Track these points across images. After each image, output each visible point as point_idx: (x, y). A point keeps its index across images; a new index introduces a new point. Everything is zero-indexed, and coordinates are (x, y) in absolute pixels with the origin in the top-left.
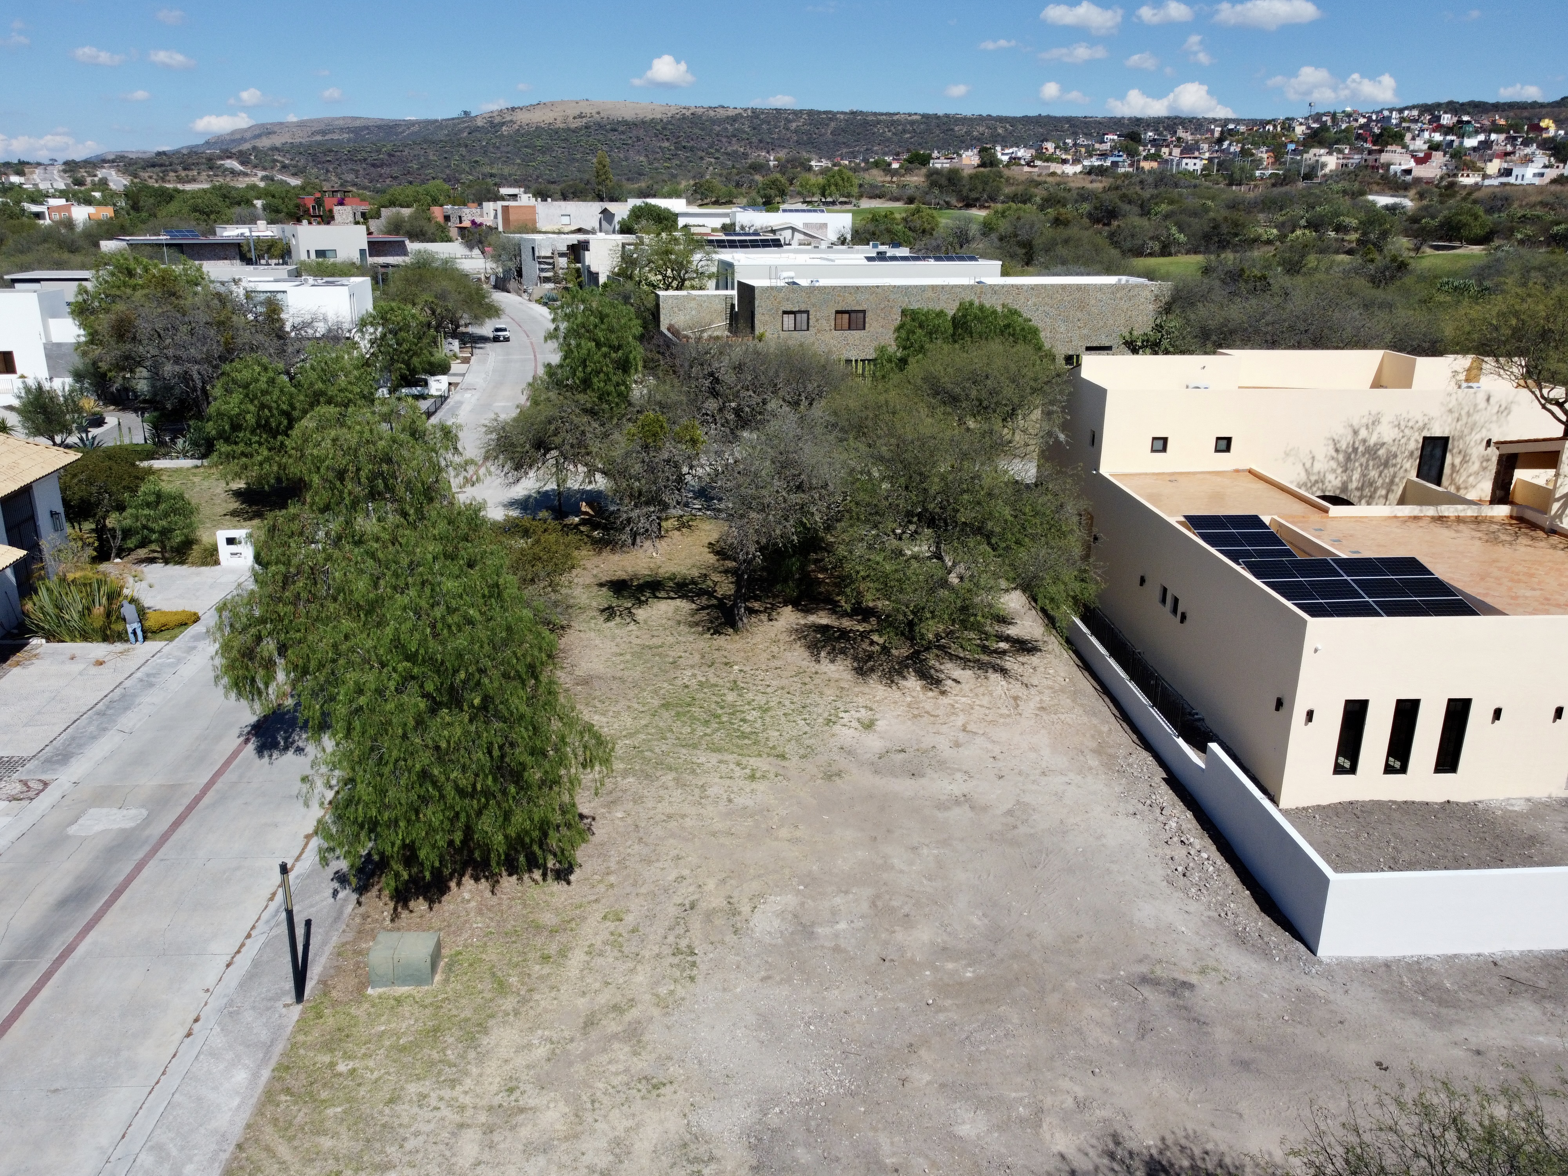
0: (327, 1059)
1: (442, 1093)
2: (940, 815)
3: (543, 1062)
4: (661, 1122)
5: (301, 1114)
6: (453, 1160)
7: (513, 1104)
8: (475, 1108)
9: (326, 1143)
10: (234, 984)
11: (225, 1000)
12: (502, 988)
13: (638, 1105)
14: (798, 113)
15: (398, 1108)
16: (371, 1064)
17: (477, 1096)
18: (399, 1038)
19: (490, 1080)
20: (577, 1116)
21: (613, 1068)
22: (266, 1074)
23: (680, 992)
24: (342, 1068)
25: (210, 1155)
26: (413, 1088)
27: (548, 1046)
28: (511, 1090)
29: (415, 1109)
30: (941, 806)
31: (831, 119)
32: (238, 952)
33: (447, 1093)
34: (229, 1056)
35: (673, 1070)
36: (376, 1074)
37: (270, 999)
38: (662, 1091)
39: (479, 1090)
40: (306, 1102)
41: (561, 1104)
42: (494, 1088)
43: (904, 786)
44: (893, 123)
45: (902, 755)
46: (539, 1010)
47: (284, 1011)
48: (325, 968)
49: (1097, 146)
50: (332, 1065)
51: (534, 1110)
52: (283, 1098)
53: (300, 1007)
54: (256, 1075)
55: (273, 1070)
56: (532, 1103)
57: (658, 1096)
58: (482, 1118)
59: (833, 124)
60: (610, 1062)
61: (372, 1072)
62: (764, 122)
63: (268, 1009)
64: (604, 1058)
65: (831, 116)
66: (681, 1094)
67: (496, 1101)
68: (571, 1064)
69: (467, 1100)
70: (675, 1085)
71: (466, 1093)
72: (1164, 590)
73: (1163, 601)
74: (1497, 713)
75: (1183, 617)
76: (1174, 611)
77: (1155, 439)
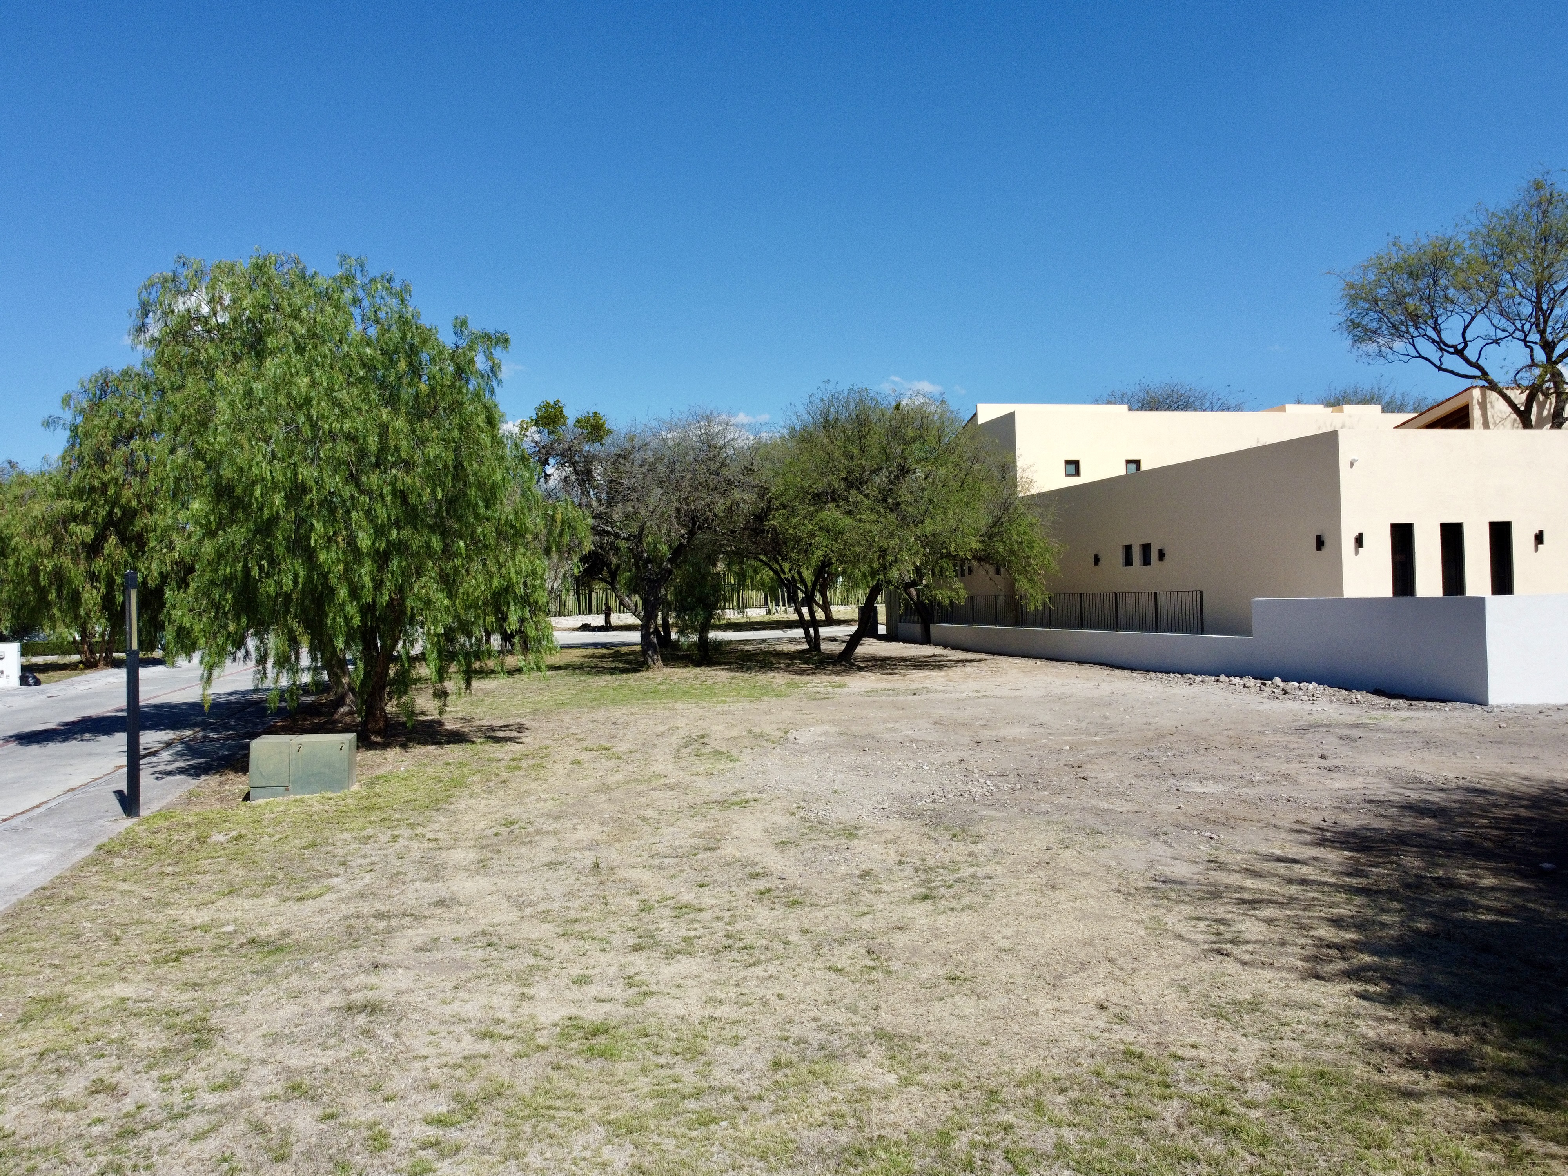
0: (192, 834)
1: (397, 833)
4: (761, 819)
6: (439, 862)
7: (517, 831)
8: (455, 840)
12: (459, 784)
13: (717, 815)
15: (327, 848)
16: (268, 830)
17: (456, 833)
18: (309, 815)
19: (471, 823)
20: (625, 830)
21: (660, 803)
23: (723, 767)
24: (217, 838)
26: (345, 836)
27: (551, 802)
28: (510, 824)
29: (355, 846)
33: (405, 832)
35: (751, 795)
36: (278, 836)
38: (746, 805)
39: (455, 829)
41: (595, 826)
42: (481, 827)
43: (909, 698)
45: (890, 691)
47: (108, 823)
50: (200, 838)
51: (554, 832)
53: (134, 820)
56: (547, 827)
57: (743, 807)
58: (472, 843)
61: (271, 836)
66: (776, 804)
67: (491, 831)
69: (441, 836)
70: (763, 801)
71: (437, 831)
72: (1128, 549)
73: (1129, 562)
74: (1539, 538)
75: (1162, 555)
76: (1146, 561)
77: (1068, 462)
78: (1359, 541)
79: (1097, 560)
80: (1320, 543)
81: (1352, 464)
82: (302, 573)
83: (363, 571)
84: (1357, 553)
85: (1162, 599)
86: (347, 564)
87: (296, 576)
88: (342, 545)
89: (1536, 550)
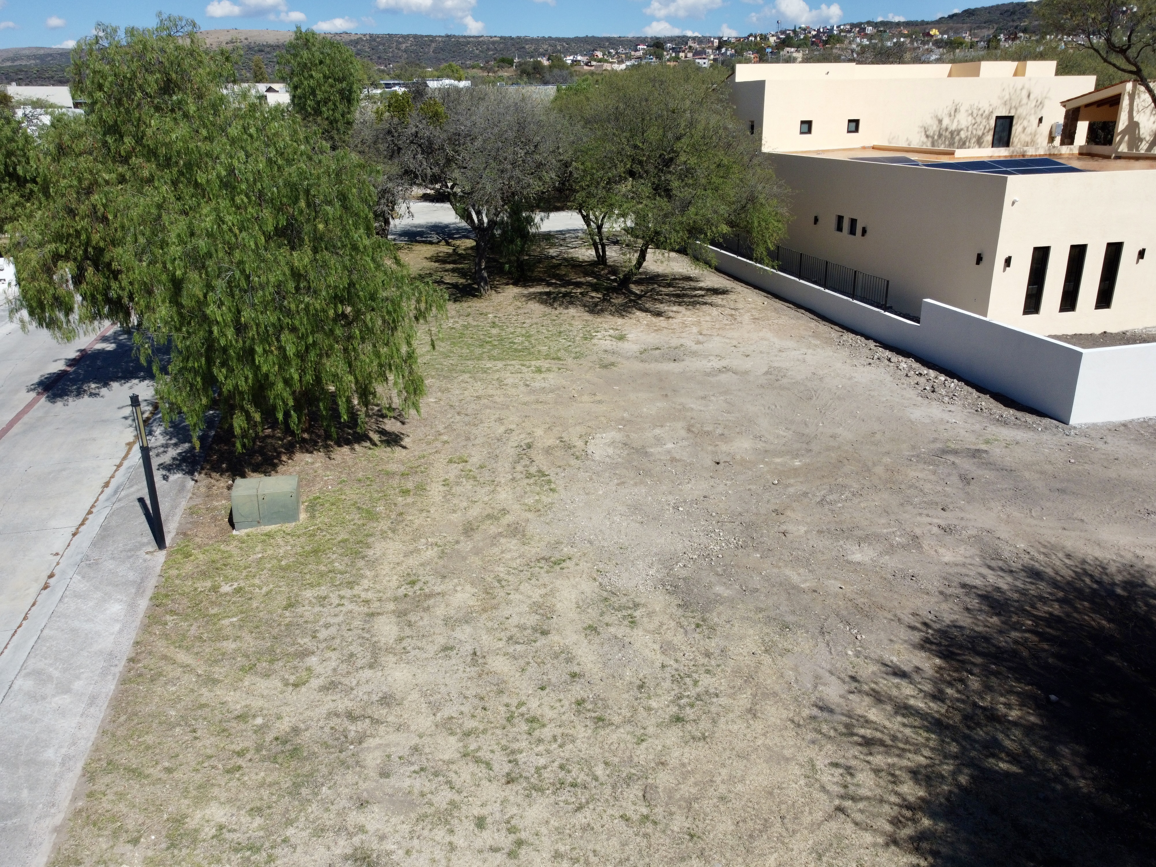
0: (208, 584)
1: (342, 593)
2: (712, 379)
3: (436, 560)
4: (574, 586)
5: (194, 628)
6: (375, 639)
7: (418, 592)
8: (380, 600)
9: (230, 646)
10: (87, 544)
11: (80, 557)
12: (371, 516)
13: (545, 578)
14: (406, 37)
15: (300, 610)
16: (257, 581)
17: (379, 591)
18: (280, 561)
19: (388, 578)
20: (488, 593)
21: (508, 556)
22: (144, 604)
23: (546, 500)
24: (226, 588)
25: (100, 671)
26: (309, 594)
27: (436, 549)
28: (413, 583)
29: (317, 609)
30: (708, 374)
31: (432, 41)
32: (82, 524)
33: (346, 592)
34: (98, 595)
35: (566, 550)
36: (265, 589)
37: (130, 550)
38: (563, 565)
39: (378, 587)
40: (195, 619)
41: (468, 587)
42: (394, 584)
43: (670, 366)
44: (479, 43)
45: (658, 351)
46: (415, 526)
47: (148, 557)
48: (180, 524)
49: (633, 53)
50: (215, 589)
51: (442, 594)
52: (168, 618)
53: (164, 552)
54: (132, 606)
55: (151, 599)
56: (438, 589)
57: (562, 569)
58: (391, 606)
59: (433, 45)
60: (503, 552)
61: (260, 588)
62: (380, 43)
63: (129, 557)
64: (496, 550)
65: (432, 39)
66: (583, 565)
67: (402, 591)
68: (464, 559)
69: (370, 595)
70: (575, 560)
71: (367, 590)
72: (840, 219)
73: (840, 228)
74: (1141, 254)
75: (864, 231)
76: (853, 232)
77: (803, 122)
78: (1008, 262)
79: (816, 220)
80: (979, 259)
81: (1013, 203)
82: (250, 376)
83: (292, 370)
84: (1004, 270)
85: (860, 277)
86: (280, 367)
87: (247, 378)
88: (276, 352)
89: (1137, 262)
